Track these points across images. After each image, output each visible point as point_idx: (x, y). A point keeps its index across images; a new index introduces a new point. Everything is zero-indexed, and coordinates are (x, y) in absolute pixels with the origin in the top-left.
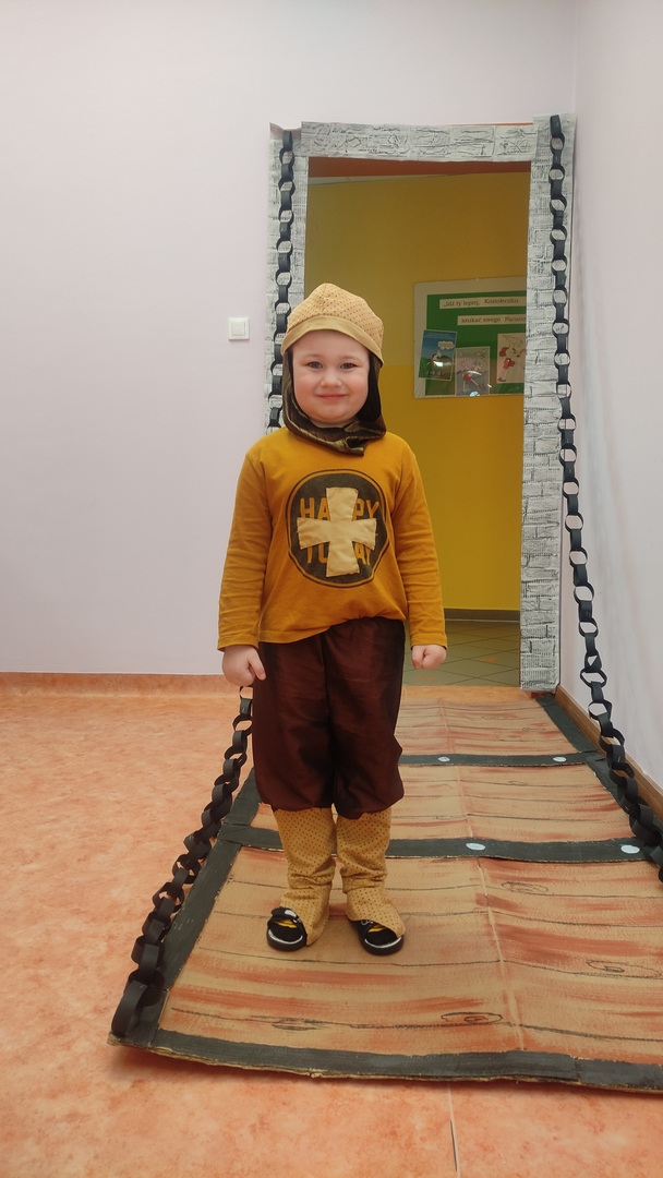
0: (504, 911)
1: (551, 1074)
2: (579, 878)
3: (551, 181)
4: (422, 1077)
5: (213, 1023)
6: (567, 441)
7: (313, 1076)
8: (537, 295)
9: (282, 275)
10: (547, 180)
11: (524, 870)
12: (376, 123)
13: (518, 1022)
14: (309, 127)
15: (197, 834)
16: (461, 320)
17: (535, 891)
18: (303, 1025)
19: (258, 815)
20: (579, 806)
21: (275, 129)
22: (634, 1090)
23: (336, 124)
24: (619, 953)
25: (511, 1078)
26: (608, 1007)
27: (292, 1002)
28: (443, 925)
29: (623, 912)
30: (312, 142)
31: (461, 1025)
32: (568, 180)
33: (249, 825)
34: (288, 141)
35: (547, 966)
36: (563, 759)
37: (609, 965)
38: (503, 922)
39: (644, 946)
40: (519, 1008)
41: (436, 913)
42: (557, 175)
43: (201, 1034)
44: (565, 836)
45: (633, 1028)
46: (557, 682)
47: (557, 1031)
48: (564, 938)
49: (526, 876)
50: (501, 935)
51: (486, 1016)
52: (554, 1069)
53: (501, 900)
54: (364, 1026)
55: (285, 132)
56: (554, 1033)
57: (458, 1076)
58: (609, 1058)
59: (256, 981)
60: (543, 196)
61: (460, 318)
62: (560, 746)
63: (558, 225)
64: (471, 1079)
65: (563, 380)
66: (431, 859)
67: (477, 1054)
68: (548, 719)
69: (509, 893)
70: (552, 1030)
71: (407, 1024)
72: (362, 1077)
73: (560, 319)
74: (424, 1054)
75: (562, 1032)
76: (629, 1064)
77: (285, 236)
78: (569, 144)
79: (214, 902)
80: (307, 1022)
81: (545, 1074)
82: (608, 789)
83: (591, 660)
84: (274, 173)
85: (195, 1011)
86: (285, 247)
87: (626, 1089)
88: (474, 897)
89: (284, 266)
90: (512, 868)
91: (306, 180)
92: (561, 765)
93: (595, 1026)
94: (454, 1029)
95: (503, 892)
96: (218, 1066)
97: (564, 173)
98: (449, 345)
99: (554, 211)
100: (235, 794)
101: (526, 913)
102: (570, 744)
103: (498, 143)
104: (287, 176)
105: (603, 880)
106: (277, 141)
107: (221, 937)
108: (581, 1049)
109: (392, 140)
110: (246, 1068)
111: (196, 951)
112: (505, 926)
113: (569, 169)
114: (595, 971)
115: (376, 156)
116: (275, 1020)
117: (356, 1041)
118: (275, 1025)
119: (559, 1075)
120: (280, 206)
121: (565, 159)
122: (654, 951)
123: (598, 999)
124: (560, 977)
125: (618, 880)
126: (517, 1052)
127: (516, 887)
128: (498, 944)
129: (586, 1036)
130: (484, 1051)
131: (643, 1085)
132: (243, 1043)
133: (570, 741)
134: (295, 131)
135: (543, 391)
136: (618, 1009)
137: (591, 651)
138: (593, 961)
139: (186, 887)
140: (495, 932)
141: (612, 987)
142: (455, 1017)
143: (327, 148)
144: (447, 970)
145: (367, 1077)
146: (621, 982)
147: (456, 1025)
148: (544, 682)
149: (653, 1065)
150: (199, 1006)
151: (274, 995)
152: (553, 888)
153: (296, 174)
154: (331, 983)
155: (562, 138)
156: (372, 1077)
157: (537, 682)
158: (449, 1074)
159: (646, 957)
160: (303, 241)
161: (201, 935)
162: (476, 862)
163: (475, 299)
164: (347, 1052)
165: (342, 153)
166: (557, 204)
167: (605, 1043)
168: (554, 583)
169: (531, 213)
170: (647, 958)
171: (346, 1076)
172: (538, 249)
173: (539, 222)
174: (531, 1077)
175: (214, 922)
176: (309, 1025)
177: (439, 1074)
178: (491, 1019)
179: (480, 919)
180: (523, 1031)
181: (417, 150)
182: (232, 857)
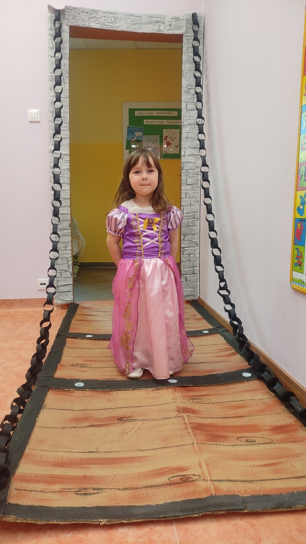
0: (192, 415)
1: (231, 508)
2: (225, 392)
3: (194, 47)
4: (163, 518)
5: (40, 495)
6: (205, 177)
7: (101, 524)
8: (187, 105)
9: (57, 87)
10: (191, 46)
11: (198, 391)
12: (105, 10)
13: (209, 479)
14: (69, 9)
15: (24, 386)
16: (145, 122)
17: (205, 402)
18: (92, 492)
19: (58, 371)
20: (218, 354)
21: (51, 8)
22: (274, 511)
23: (83, 8)
24: (251, 431)
25: (211, 513)
26: (252, 463)
27: (85, 478)
28: (162, 425)
29: (249, 408)
30: (71, 17)
31: (179, 483)
32: (201, 47)
33: (53, 377)
34: (58, 15)
35: (218, 443)
36: (207, 332)
37: (248, 439)
38: (192, 421)
39: (262, 426)
40: (208, 470)
41: (157, 418)
42: (196, 43)
43: (33, 504)
44: (215, 371)
45: (266, 473)
46: (198, 295)
47: (229, 481)
48: (223, 426)
49: (199, 394)
50: (193, 428)
51: (192, 476)
52: (232, 504)
53: (189, 409)
54: (127, 489)
55: (56, 10)
56: (228, 482)
57: (182, 515)
58: (258, 493)
59: (63, 466)
60: (189, 54)
61: (145, 121)
62: (204, 325)
63: (197, 69)
64: (190, 516)
65: (202, 147)
66: (151, 389)
67: (191, 500)
68: (197, 313)
69: (193, 404)
70: (227, 481)
71: (150, 485)
72: (129, 522)
73: (200, 116)
74: (161, 504)
75: (232, 481)
76: (269, 495)
77: (58, 66)
78: (201, 29)
79: (35, 421)
80: (94, 489)
81: (229, 509)
82: (230, 345)
83: (222, 284)
84: (51, 32)
85: (28, 489)
86: (58, 72)
87: (270, 511)
88: (176, 409)
89: (58, 83)
90: (192, 391)
91: (68, 37)
92: (206, 334)
93: (247, 475)
94: (176, 486)
95: (189, 405)
96: (45, 524)
97: (199, 43)
98: (140, 134)
99: (195, 62)
100: (44, 361)
101: (202, 414)
102: (209, 324)
103: (167, 24)
104: (58, 34)
105: (236, 392)
106: (52, 15)
107: (41, 441)
108: (243, 490)
109: (113, 19)
110: (62, 523)
111: (27, 451)
112: (193, 423)
113: (201, 41)
114: (241, 443)
115: (105, 28)
116: (76, 490)
117: (123, 499)
118: (76, 493)
119: (236, 508)
120: (55, 50)
121: (200, 36)
122: (267, 428)
123: (246, 459)
124: (225, 448)
125: (244, 391)
126: (212, 497)
127: (195, 400)
128: (192, 433)
129: (244, 481)
130: (194, 498)
131: (278, 507)
132: (58, 507)
133: (209, 322)
134: (61, 10)
135: (190, 153)
136: (257, 463)
137: (222, 279)
138: (240, 437)
139: (19, 416)
140: (189, 428)
141: (252, 451)
142: (175, 478)
143: (79, 21)
144: (167, 450)
145: (132, 521)
146: (255, 447)
147: (177, 483)
148: (192, 295)
149: (281, 494)
150: (30, 486)
151: (74, 474)
152: (214, 399)
153: (62, 34)
154: (105, 464)
155: (198, 25)
156: (135, 521)
157: (189, 296)
158: (177, 514)
159: (264, 432)
160: (68, 70)
161: (30, 441)
162: (174, 390)
163: (152, 112)
164: (119, 506)
165: (87, 25)
166: (197, 59)
167: (255, 484)
168: (196, 248)
169: (183, 63)
170: (266, 433)
171: (120, 522)
172: (187, 81)
173: (187, 67)
174: (221, 511)
175: (37, 433)
176: (96, 491)
177: (172, 515)
178: (195, 478)
179: (180, 420)
180: (213, 483)
181: (126, 25)
182: (45, 395)
